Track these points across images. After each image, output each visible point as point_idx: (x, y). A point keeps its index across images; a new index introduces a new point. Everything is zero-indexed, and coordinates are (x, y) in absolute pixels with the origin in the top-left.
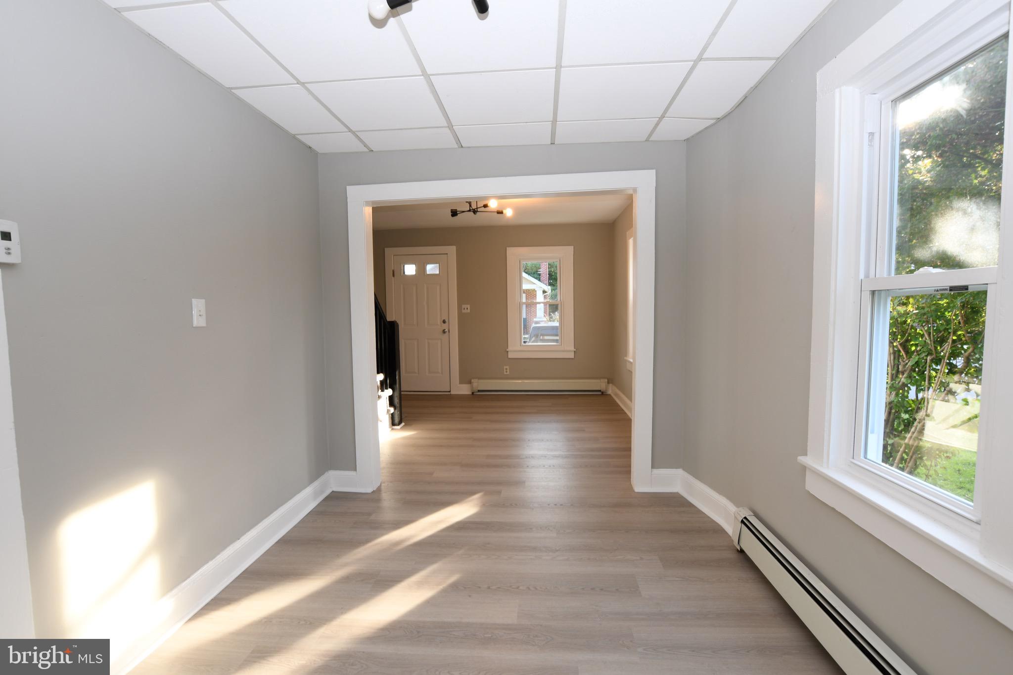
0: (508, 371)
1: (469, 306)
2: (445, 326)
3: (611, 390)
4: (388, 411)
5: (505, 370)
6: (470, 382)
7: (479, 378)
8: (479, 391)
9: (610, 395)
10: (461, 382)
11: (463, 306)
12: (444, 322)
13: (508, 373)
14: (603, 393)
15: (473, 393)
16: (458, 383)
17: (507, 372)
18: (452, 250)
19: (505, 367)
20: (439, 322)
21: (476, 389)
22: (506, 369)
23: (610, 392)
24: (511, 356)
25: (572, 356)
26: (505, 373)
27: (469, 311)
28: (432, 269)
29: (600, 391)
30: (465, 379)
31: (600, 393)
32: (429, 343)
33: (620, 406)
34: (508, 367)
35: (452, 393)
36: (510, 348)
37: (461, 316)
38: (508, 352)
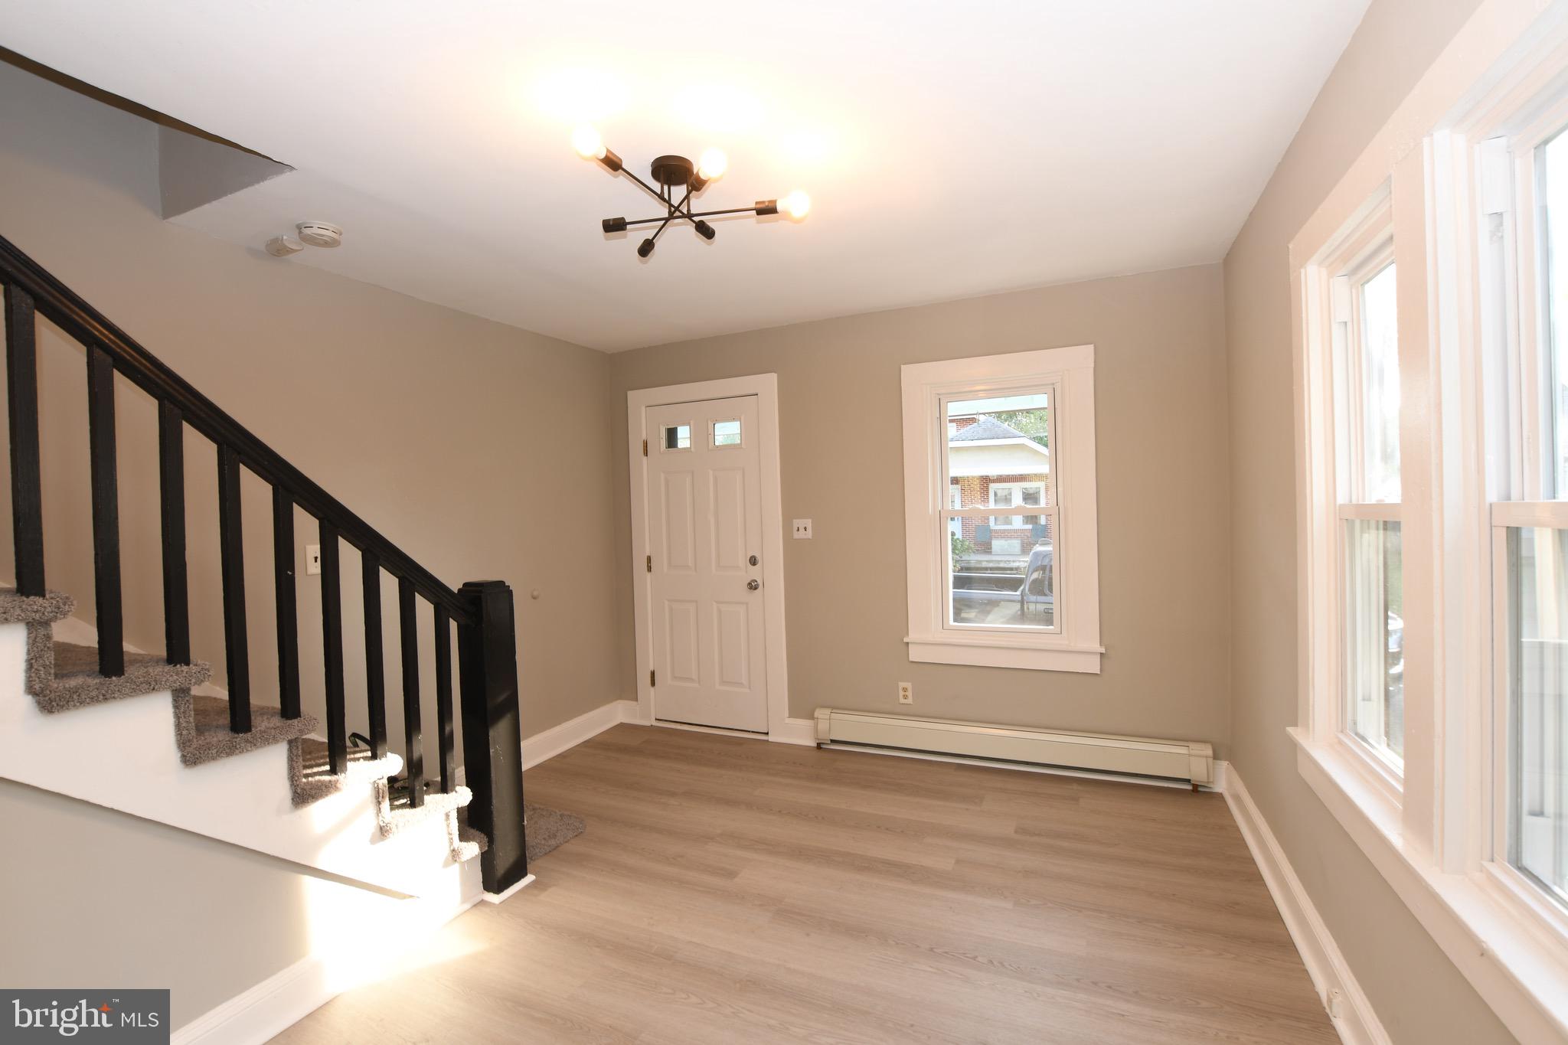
0: (910, 693)
1: (809, 523)
2: (754, 573)
3: (1224, 780)
4: (455, 854)
5: (901, 693)
6: (811, 717)
7: (834, 708)
8: (833, 741)
9: (1220, 797)
10: (793, 714)
11: (798, 523)
12: (753, 561)
13: (910, 701)
14: (1197, 791)
15: (819, 746)
16: (787, 714)
17: (905, 697)
18: (768, 384)
19: (902, 685)
20: (743, 561)
21: (826, 737)
22: (905, 690)
23: (1220, 787)
24: (915, 654)
25: (1093, 666)
26: (902, 701)
27: (809, 534)
28: (727, 432)
29: (1188, 781)
30: (802, 706)
31: (1189, 787)
32: (720, 611)
33: (1247, 847)
34: (908, 685)
35: (771, 738)
36: (912, 637)
37: (791, 545)
38: (908, 643)
